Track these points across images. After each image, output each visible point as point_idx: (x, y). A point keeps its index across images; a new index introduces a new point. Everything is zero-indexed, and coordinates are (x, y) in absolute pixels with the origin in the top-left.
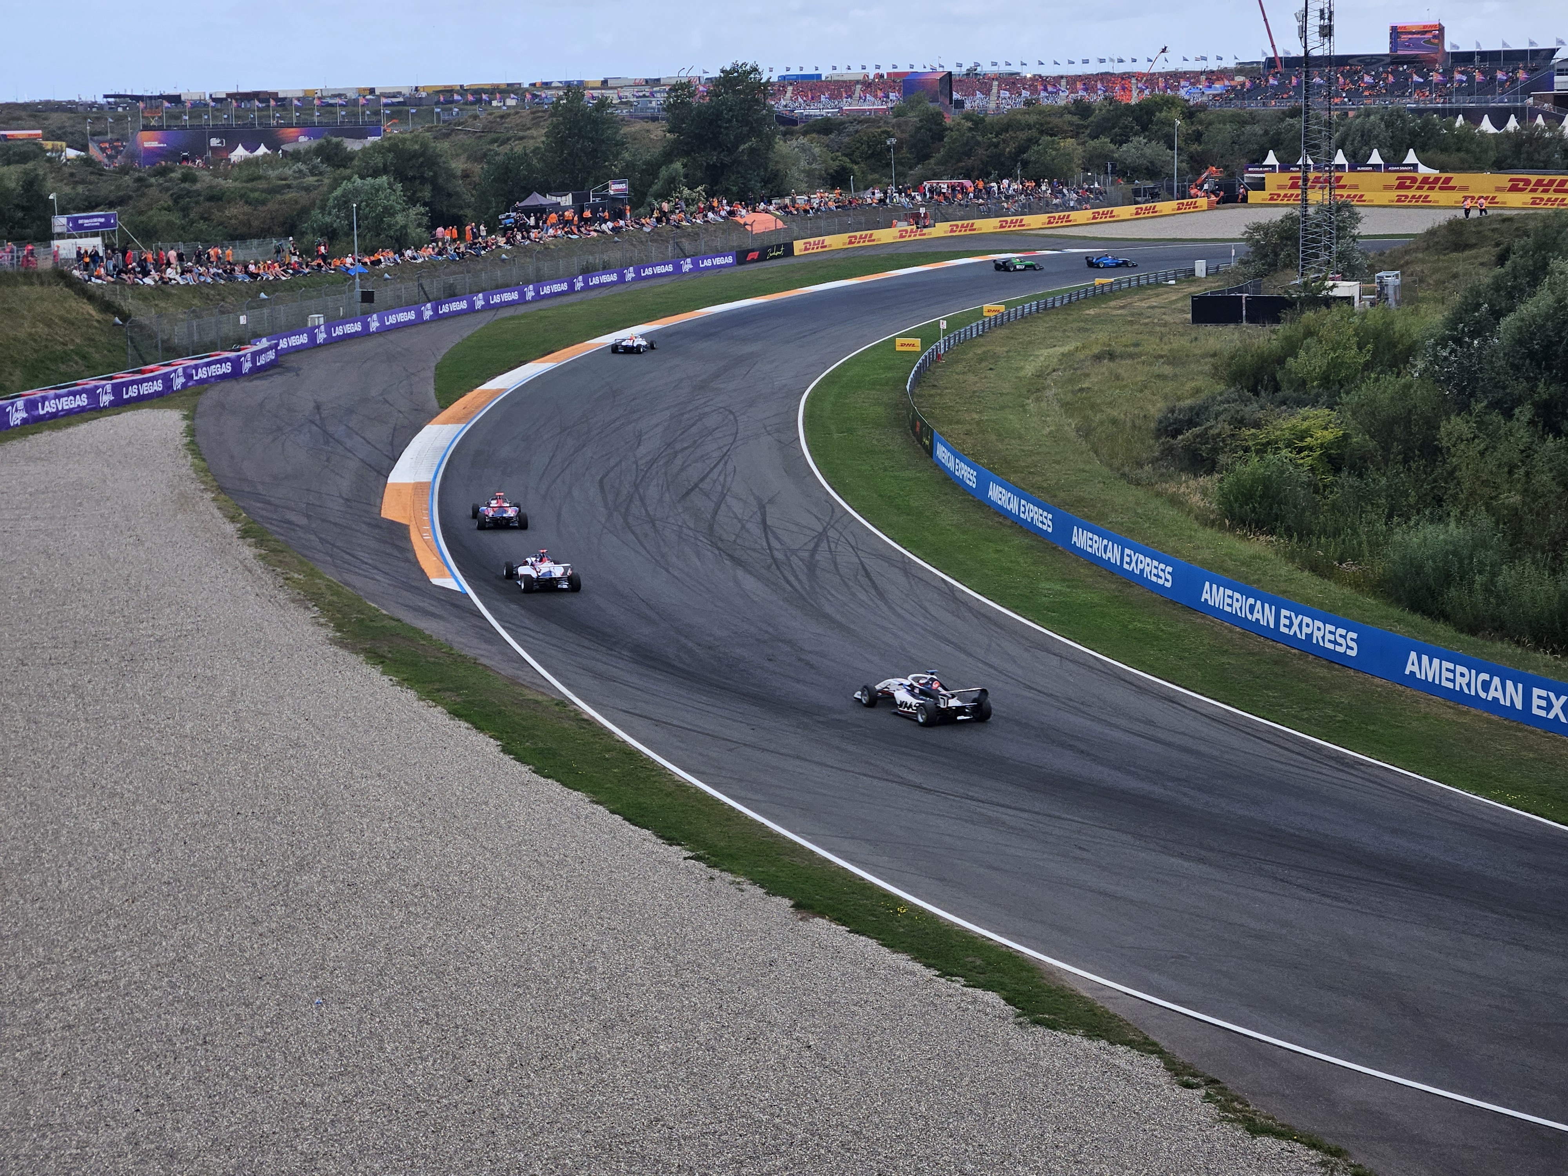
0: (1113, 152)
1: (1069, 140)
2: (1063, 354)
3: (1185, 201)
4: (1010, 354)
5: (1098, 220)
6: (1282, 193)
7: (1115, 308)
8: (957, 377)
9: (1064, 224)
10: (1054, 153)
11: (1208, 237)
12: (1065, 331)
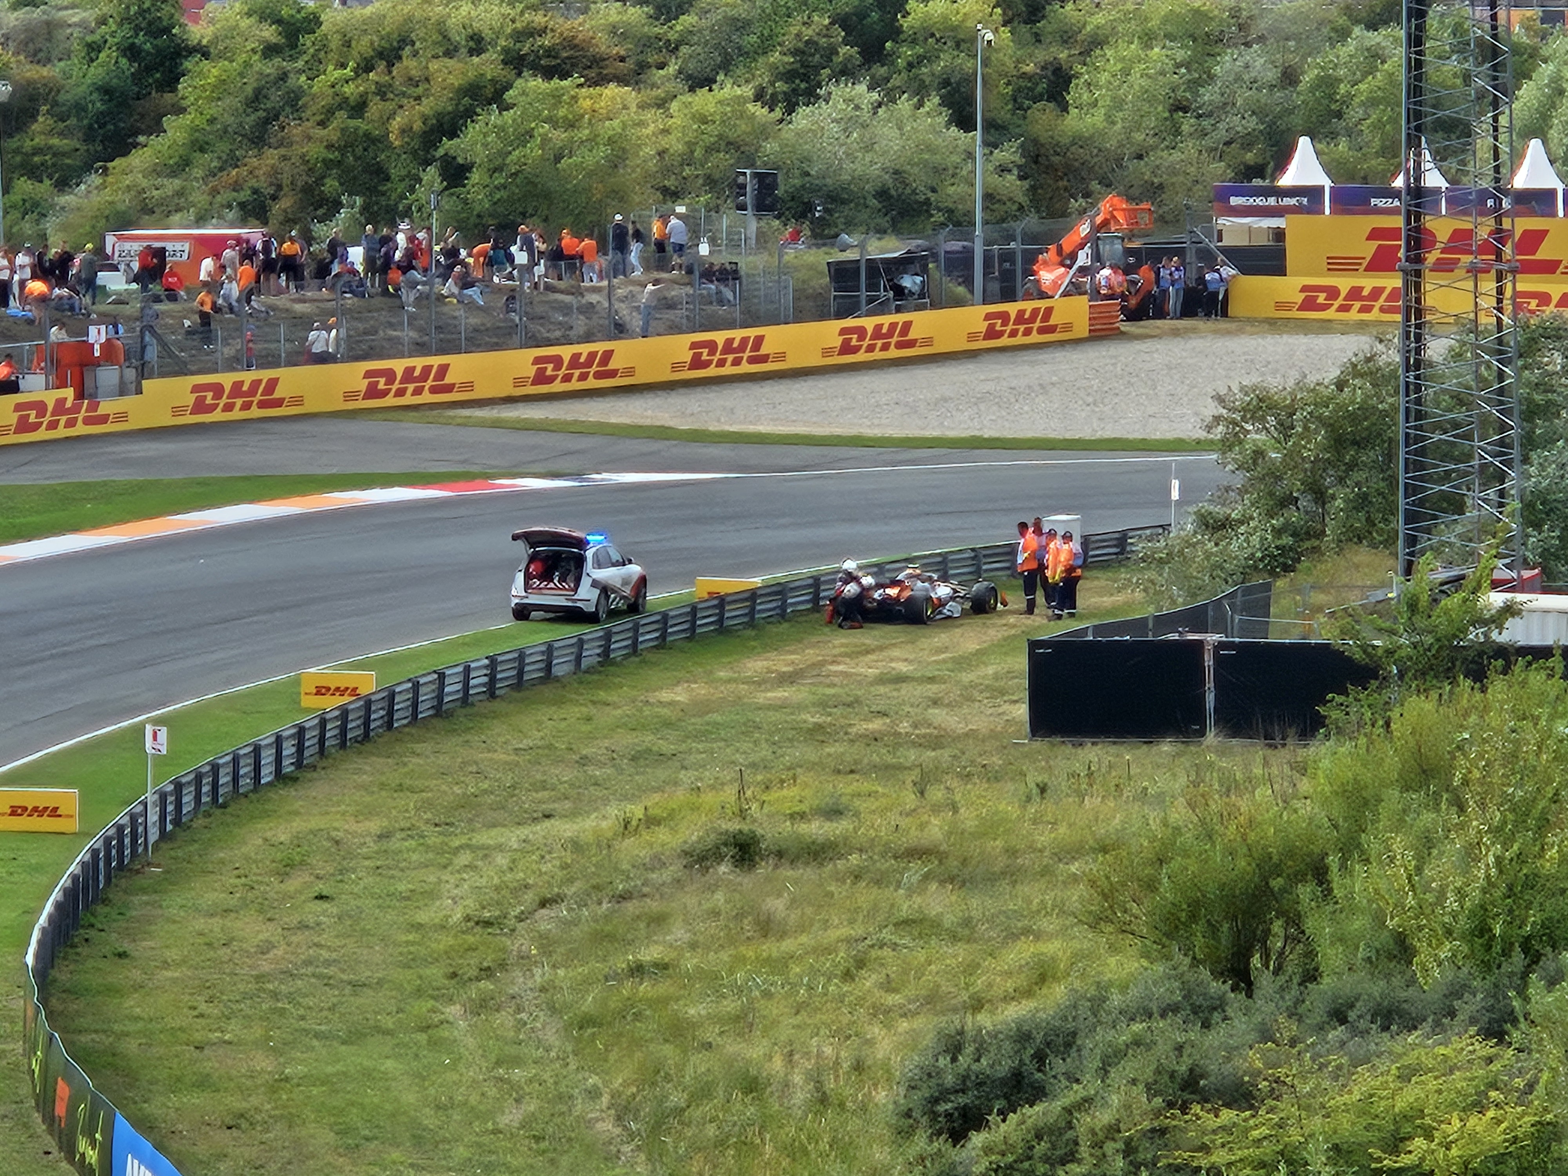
0: (763, 132)
1: (612, 90)
2: (577, 846)
3: (1012, 308)
4: (394, 844)
5: (712, 371)
6: (1344, 283)
7: (761, 683)
8: (200, 924)
9: (592, 383)
10: (559, 136)
11: (1086, 433)
12: (584, 761)
